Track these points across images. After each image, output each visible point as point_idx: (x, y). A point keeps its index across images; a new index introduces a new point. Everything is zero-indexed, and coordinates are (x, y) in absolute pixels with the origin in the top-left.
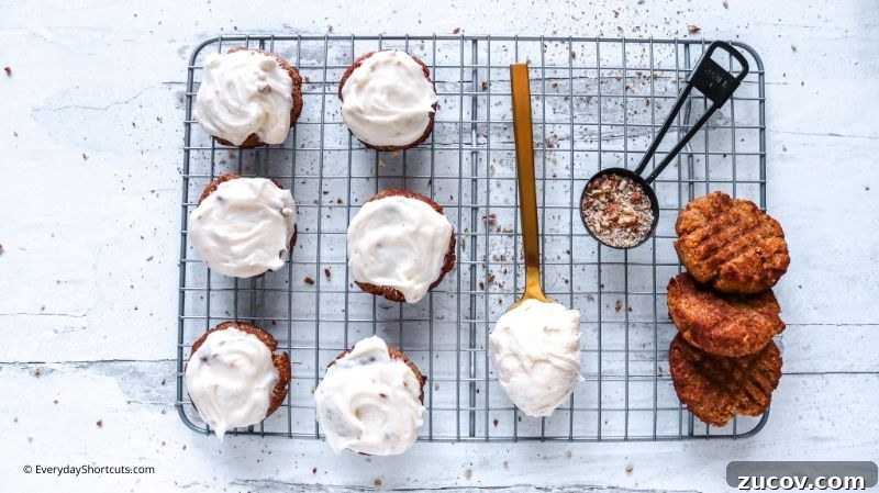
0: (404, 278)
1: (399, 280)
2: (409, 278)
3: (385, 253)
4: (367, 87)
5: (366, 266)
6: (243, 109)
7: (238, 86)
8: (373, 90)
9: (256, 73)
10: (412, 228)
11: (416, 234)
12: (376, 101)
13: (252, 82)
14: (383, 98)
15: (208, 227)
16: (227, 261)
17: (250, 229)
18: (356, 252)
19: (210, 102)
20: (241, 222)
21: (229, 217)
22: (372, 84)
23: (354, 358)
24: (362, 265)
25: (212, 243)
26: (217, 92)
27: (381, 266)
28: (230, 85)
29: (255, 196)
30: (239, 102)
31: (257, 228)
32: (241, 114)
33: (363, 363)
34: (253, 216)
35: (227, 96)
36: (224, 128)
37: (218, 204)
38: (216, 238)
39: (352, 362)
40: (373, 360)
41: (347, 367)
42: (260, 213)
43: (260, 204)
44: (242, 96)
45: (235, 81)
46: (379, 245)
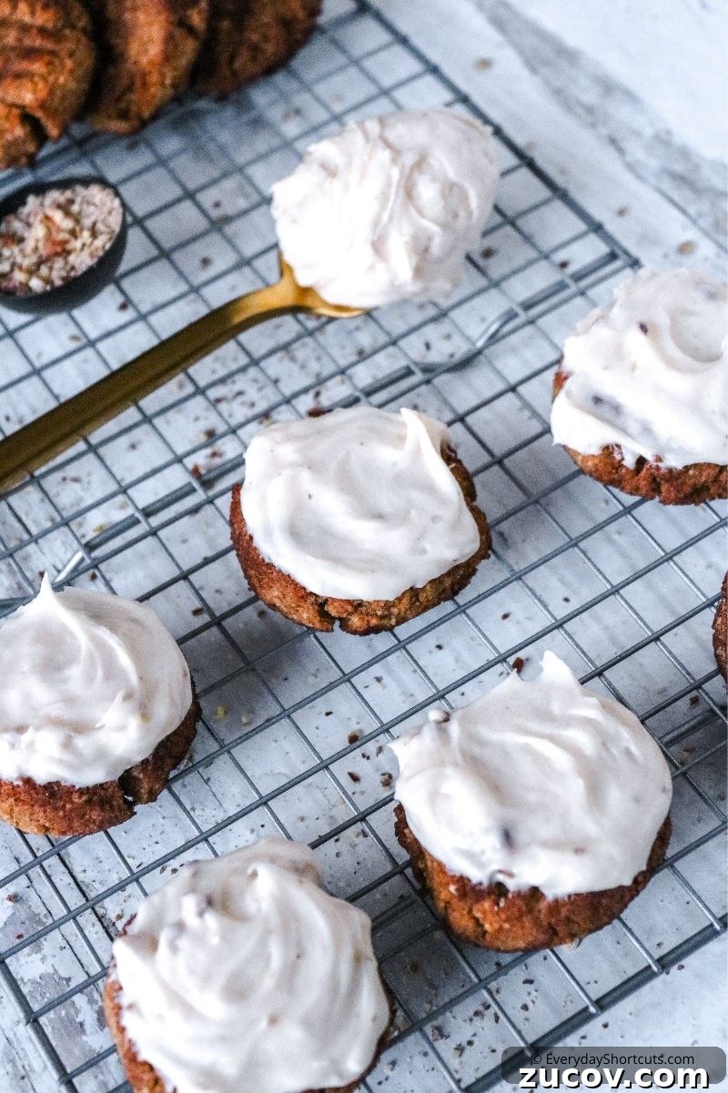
0: (409, 444)
1: (417, 452)
2: (402, 439)
3: (386, 501)
4: (67, 715)
5: (435, 519)
6: (274, 921)
7: (230, 966)
8: (69, 700)
9: (174, 948)
10: (305, 476)
11: (313, 466)
12: (90, 679)
13: (200, 938)
14: (75, 673)
15: (587, 825)
16: (628, 753)
17: (527, 749)
18: (424, 551)
19: (307, 1023)
20: (526, 771)
21: (532, 798)
22: (57, 710)
23: (623, 430)
24: (440, 526)
25: (616, 797)
26: (273, 1020)
27: (417, 496)
28: (237, 991)
29: (450, 771)
30: (263, 942)
31: (513, 739)
32: (289, 922)
33: (617, 409)
34: (495, 759)
35: (268, 983)
36: (347, 953)
37: (521, 836)
38: (595, 791)
39: (634, 428)
40: (598, 400)
41: (647, 430)
42: (477, 750)
43: (459, 757)
44: (247, 941)
45: (219, 981)
46: (379, 516)
